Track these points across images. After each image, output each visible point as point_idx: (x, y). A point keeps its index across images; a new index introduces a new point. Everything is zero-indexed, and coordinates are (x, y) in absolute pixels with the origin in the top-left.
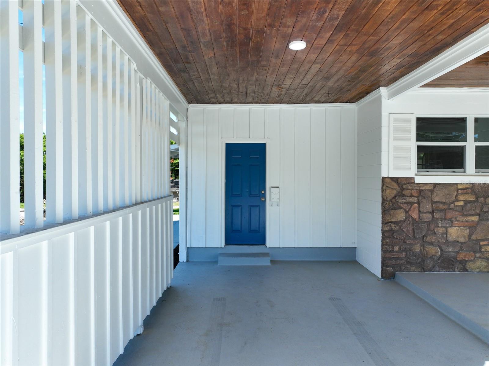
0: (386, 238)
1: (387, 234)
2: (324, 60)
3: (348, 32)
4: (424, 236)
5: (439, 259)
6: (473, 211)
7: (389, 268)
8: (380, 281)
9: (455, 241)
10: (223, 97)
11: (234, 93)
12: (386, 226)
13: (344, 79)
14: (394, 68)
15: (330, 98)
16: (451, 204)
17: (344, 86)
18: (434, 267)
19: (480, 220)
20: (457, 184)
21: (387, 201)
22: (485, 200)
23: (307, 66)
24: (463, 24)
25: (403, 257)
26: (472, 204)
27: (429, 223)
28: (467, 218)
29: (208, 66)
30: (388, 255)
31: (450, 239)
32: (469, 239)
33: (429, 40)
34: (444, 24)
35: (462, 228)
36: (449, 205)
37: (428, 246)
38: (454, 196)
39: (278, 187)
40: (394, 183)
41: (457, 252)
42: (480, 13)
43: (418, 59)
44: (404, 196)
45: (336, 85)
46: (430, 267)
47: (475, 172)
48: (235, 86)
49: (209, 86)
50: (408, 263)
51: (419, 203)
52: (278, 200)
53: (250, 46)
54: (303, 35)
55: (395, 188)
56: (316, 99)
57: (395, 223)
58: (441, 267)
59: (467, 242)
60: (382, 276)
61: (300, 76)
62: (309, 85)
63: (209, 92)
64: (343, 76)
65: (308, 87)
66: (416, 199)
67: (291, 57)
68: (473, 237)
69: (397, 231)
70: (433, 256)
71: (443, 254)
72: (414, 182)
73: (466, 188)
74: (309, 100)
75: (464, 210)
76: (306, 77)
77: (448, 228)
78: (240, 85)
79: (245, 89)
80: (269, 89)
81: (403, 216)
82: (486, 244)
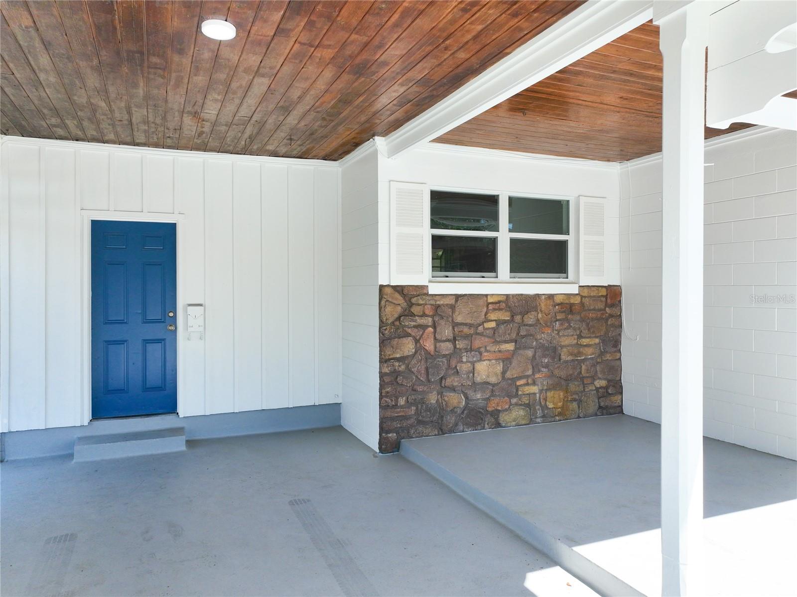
0: (386, 386)
1: (387, 379)
2: (275, 72)
3: (312, 18)
4: (442, 378)
5: (463, 413)
6: (508, 336)
7: (390, 435)
8: (377, 457)
9: (485, 382)
10: (81, 127)
11: (103, 120)
12: (386, 365)
13: (315, 113)
14: (395, 102)
15: (295, 149)
16: (479, 326)
17: (316, 128)
18: (456, 425)
19: (516, 349)
20: (486, 295)
21: (387, 325)
22: (523, 318)
23: (245, 79)
24: (494, 37)
25: (412, 415)
26: (507, 326)
27: (449, 357)
28: (500, 346)
29: (26, 51)
30: (389, 413)
31: (478, 379)
32: (503, 377)
33: (445, 57)
34: (468, 31)
35: (493, 361)
36: (477, 327)
37: (448, 394)
38: (483, 314)
39: (201, 305)
40: (397, 295)
41: (488, 399)
42: (516, 20)
43: (431, 91)
44: (413, 315)
45: (302, 124)
46: (451, 425)
47: (510, 278)
48: (103, 104)
49: (40, 98)
50: (420, 422)
51: (434, 327)
52: (202, 329)
53: (115, 14)
54: (227, 8)
55: (400, 302)
56: (270, 148)
57: (401, 359)
58: (467, 424)
59: (500, 383)
60: (380, 448)
61: (233, 98)
62: (254, 118)
63: (45, 111)
64: (313, 108)
65: (252, 122)
66: (430, 319)
67: (210, 54)
68: (508, 375)
69: (403, 372)
70: (454, 408)
71: (469, 403)
72: (427, 293)
73: (499, 302)
74: (258, 149)
75: (496, 335)
76: (245, 100)
77: (475, 364)
78: (112, 104)
79: (126, 113)
80: (176, 118)
81: (411, 348)
82: (524, 384)
